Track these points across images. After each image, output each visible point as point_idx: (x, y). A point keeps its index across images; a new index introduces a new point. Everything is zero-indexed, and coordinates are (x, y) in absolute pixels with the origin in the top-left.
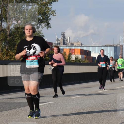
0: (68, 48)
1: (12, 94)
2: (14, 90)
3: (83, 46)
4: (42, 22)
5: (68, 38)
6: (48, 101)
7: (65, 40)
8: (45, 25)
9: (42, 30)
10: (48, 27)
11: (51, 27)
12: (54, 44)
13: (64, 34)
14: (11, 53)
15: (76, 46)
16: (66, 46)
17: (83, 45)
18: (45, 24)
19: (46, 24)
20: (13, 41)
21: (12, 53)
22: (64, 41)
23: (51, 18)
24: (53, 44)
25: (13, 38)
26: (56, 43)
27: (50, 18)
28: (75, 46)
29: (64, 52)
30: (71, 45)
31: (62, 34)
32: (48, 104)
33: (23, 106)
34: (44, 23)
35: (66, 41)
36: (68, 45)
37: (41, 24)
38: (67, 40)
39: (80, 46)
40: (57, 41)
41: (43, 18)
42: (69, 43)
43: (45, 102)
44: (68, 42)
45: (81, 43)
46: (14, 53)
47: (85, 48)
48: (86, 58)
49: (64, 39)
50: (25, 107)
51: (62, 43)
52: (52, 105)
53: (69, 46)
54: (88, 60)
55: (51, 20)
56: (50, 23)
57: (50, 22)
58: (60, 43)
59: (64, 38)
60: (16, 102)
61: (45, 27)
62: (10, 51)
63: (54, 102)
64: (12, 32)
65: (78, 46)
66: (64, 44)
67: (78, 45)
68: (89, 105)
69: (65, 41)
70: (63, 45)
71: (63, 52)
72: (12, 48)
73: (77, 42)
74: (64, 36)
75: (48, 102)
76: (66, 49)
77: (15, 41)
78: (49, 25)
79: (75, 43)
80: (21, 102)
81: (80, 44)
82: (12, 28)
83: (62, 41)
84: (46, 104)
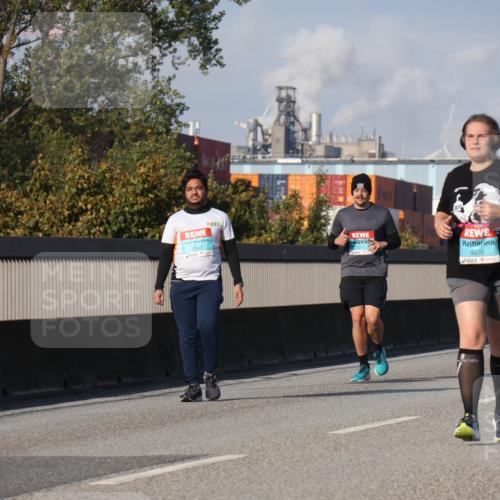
0: (310, 170)
1: (13, 415)
2: (22, 393)
3: (391, 163)
4: (175, 37)
5: (311, 116)
6: (205, 453)
7: (297, 127)
8: (190, 52)
9: (174, 76)
10: (208, 61)
11: (224, 61)
12: (239, 148)
13: (289, 97)
14: (8, 200)
15: (353, 162)
16: (303, 163)
17: (393, 155)
18: (190, 44)
19: (195, 47)
20: (20, 136)
21: (17, 200)
22: (289, 134)
23: (222, 14)
24: (234, 152)
25: (19, 117)
26: (251, 144)
27: (215, 11)
28: (349, 159)
29: (290, 193)
30: (326, 156)
31: (280, 100)
32: (205, 467)
33: (74, 480)
34: (186, 40)
35: (300, 136)
36: (310, 156)
37: (170, 46)
38: (306, 131)
39: (377, 159)
40: (251, 135)
41: (179, 14)
42: (319, 143)
43: (188, 454)
44: (314, 138)
45: (381, 146)
46: (24, 200)
47: (401, 173)
48: (407, 226)
49: (293, 123)
50: (80, 480)
51: (280, 147)
52: (222, 474)
53: (315, 163)
54: (414, 232)
55: (219, 25)
56: (216, 42)
57: (215, 35)
58: (270, 146)
59: (292, 119)
60: (34, 454)
61: (190, 61)
62: (8, 186)
63: (234, 457)
64: (14, 88)
65: (366, 159)
66: (291, 148)
67: (362, 154)
68: (420, 470)
69: (294, 132)
70: (286, 157)
71: (286, 194)
72: (15, 169)
73: (360, 140)
74: (288, 106)
75: (206, 456)
76: (302, 176)
77: (32, 133)
78: (213, 50)
79: (347, 143)
80: (63, 458)
81: (373, 151)
82: (15, 68)
83: (281, 134)
84: (195, 468)
